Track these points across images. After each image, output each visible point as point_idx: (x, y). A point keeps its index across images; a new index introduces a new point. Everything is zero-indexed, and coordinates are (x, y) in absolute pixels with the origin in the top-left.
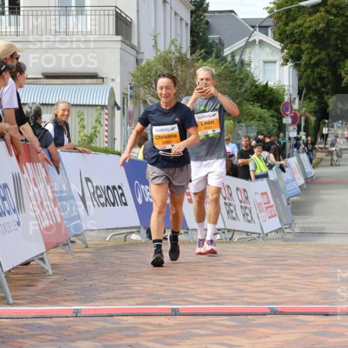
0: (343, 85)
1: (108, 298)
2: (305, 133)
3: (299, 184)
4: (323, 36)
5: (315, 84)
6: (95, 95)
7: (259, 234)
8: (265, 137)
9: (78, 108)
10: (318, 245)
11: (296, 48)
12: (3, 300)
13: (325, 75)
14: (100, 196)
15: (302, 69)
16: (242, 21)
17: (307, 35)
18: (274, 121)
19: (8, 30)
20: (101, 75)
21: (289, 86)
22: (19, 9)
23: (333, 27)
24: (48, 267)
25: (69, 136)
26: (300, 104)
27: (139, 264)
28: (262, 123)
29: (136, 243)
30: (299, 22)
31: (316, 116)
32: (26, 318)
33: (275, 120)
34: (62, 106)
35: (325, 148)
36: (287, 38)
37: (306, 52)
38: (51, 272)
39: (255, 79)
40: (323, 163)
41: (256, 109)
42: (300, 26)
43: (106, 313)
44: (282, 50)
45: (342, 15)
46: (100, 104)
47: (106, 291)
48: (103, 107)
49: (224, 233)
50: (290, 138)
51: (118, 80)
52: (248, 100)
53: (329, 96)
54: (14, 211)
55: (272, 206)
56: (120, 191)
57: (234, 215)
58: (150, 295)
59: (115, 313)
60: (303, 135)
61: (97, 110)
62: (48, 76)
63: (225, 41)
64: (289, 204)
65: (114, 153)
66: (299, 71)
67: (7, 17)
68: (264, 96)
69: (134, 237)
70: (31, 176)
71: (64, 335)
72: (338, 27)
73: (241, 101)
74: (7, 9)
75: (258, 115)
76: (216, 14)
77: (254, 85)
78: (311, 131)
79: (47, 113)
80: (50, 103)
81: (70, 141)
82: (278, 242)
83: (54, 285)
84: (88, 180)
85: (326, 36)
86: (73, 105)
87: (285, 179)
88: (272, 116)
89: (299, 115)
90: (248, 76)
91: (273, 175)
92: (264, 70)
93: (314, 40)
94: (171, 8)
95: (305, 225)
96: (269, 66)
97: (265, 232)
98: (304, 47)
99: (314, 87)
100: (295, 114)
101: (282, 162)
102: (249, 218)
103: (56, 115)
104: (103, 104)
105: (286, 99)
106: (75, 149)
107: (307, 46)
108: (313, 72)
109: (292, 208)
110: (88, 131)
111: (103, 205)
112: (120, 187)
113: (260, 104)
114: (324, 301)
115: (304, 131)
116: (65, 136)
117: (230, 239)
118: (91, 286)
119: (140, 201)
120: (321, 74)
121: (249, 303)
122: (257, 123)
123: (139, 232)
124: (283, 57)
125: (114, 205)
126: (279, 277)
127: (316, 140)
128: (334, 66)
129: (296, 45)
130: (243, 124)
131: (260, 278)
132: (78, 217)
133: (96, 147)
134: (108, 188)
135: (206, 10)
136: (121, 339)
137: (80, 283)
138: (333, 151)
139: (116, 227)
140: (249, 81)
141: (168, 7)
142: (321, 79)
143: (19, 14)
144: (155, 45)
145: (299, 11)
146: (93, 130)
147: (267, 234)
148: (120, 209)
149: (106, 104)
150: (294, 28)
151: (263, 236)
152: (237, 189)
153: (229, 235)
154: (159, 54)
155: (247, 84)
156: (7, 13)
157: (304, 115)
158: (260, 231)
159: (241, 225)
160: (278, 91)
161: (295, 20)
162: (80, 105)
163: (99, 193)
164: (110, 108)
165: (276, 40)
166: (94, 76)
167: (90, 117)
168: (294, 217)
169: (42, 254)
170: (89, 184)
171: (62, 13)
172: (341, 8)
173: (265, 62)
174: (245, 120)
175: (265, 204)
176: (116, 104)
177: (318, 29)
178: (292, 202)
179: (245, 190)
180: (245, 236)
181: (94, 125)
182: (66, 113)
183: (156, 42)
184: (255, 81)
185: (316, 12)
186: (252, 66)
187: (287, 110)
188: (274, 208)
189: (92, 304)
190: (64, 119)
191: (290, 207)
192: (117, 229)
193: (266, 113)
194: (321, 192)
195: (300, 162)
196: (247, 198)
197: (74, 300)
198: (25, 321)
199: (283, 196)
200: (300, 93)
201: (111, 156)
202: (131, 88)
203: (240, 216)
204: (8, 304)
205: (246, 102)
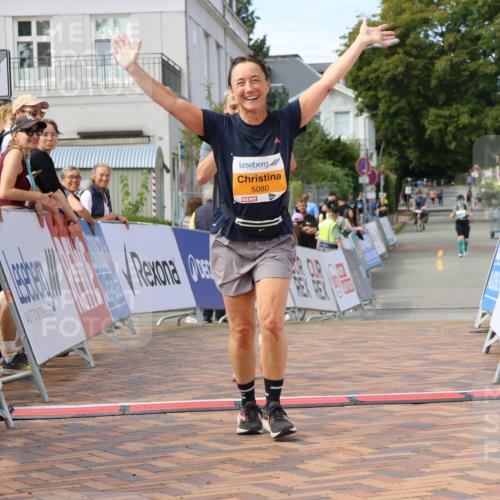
0: (426, 137)
1: (160, 392)
2: (385, 195)
3: (380, 253)
4: (402, 80)
5: (395, 137)
6: (140, 156)
7: (335, 312)
8: (338, 199)
9: (120, 173)
10: (404, 323)
11: (373, 96)
12: (39, 398)
13: (406, 127)
14: (148, 274)
15: (379, 120)
16: (309, 67)
17: (384, 81)
18: (349, 181)
19: (38, 84)
20: (146, 132)
21: (365, 139)
22: (50, 60)
23: (413, 69)
24: (89, 358)
25: (109, 205)
26: (378, 161)
27: (195, 352)
28: (335, 183)
29: (192, 327)
30: (374, 66)
31: (397, 173)
32: (65, 418)
33: (350, 179)
34: (100, 170)
35: (410, 211)
36: (361, 84)
37: (383, 101)
38: (93, 364)
39: (326, 133)
40: (407, 228)
41: (328, 167)
42: (376, 70)
43: (158, 409)
44: (356, 99)
45: (424, 57)
46: (146, 166)
47: (158, 384)
48: (150, 170)
49: (293, 312)
50: (368, 201)
51: (167, 138)
52: (318, 158)
53: (411, 150)
54: (49, 294)
55: (349, 279)
56: (171, 268)
57: (305, 291)
58: (210, 386)
59: (169, 408)
60: (383, 195)
61: (143, 174)
62: (85, 136)
63: (289, 90)
64: (368, 276)
65: (164, 223)
66: (376, 122)
67: (36, 70)
68: (336, 152)
69: (189, 320)
70: (68, 253)
71: (110, 436)
72: (419, 70)
73: (310, 159)
74: (35, 60)
75: (330, 174)
76: (279, 59)
77: (324, 139)
78: (392, 191)
79: (85, 179)
80: (88, 166)
81: (111, 210)
82: (356, 321)
83: (97, 378)
84: (134, 255)
85: (405, 81)
86: (115, 169)
87: (363, 248)
88: (346, 175)
89: (377, 173)
90: (318, 129)
91: (348, 243)
92: (336, 123)
93: (392, 87)
94: (226, 54)
95: (388, 301)
96: (341, 118)
97: (342, 309)
98: (381, 94)
99: (394, 141)
100: (374, 173)
101: (359, 228)
102: (323, 294)
103: (94, 181)
104: (150, 166)
105: (362, 154)
106: (117, 219)
107: (385, 93)
108: (392, 123)
109: (372, 281)
110: (134, 198)
111: (152, 284)
112: (171, 263)
113: (331, 162)
114: (413, 387)
115: (384, 191)
116: (106, 205)
117: (302, 319)
118: (140, 378)
119: (195, 278)
120: (401, 125)
121: (325, 393)
122: (329, 184)
123: (195, 314)
124: (357, 107)
125: (164, 283)
126: (358, 361)
127: (398, 201)
128: (416, 115)
129: (371, 93)
130: (313, 186)
131: (337, 363)
132: (123, 299)
133: (142, 217)
134: (158, 263)
135: (266, 55)
136: (176, 439)
137: (128, 376)
138: (417, 214)
139: (168, 309)
140: (318, 135)
141: (223, 52)
142: (402, 131)
143: (49, 64)
144: (209, 97)
145: (374, 54)
146: (139, 198)
147: (344, 313)
148: (171, 287)
149: (154, 166)
150: (369, 73)
151: (340, 315)
152: (308, 261)
153: (300, 315)
154: (213, 106)
155: (317, 139)
156: (36, 64)
157: (383, 173)
158: (336, 309)
159: (313, 302)
160: (352, 146)
161: (369, 63)
162: (123, 169)
163: (147, 270)
164: (157, 171)
165: (349, 87)
166: (138, 134)
167: (135, 182)
168: (376, 292)
169: (82, 343)
170: (135, 259)
171: (99, 62)
172: (422, 49)
173: (337, 113)
174: (316, 181)
175: (341, 277)
176: (164, 166)
177: (396, 73)
178: (373, 274)
179: (317, 262)
180: (318, 315)
181: (140, 191)
182: (104, 178)
183: (209, 93)
184: (325, 135)
185: (393, 54)
186: (322, 117)
187: (363, 167)
188: (352, 281)
189: (141, 399)
190: (102, 185)
191: (369, 279)
192: (169, 311)
193: (339, 172)
194: (406, 261)
195: (380, 227)
196: (320, 271)
197: (120, 395)
198: (62, 422)
199: (361, 268)
200: (378, 148)
201: (161, 226)
202: (182, 147)
203: (312, 292)
204: (44, 402)
205: (315, 160)
